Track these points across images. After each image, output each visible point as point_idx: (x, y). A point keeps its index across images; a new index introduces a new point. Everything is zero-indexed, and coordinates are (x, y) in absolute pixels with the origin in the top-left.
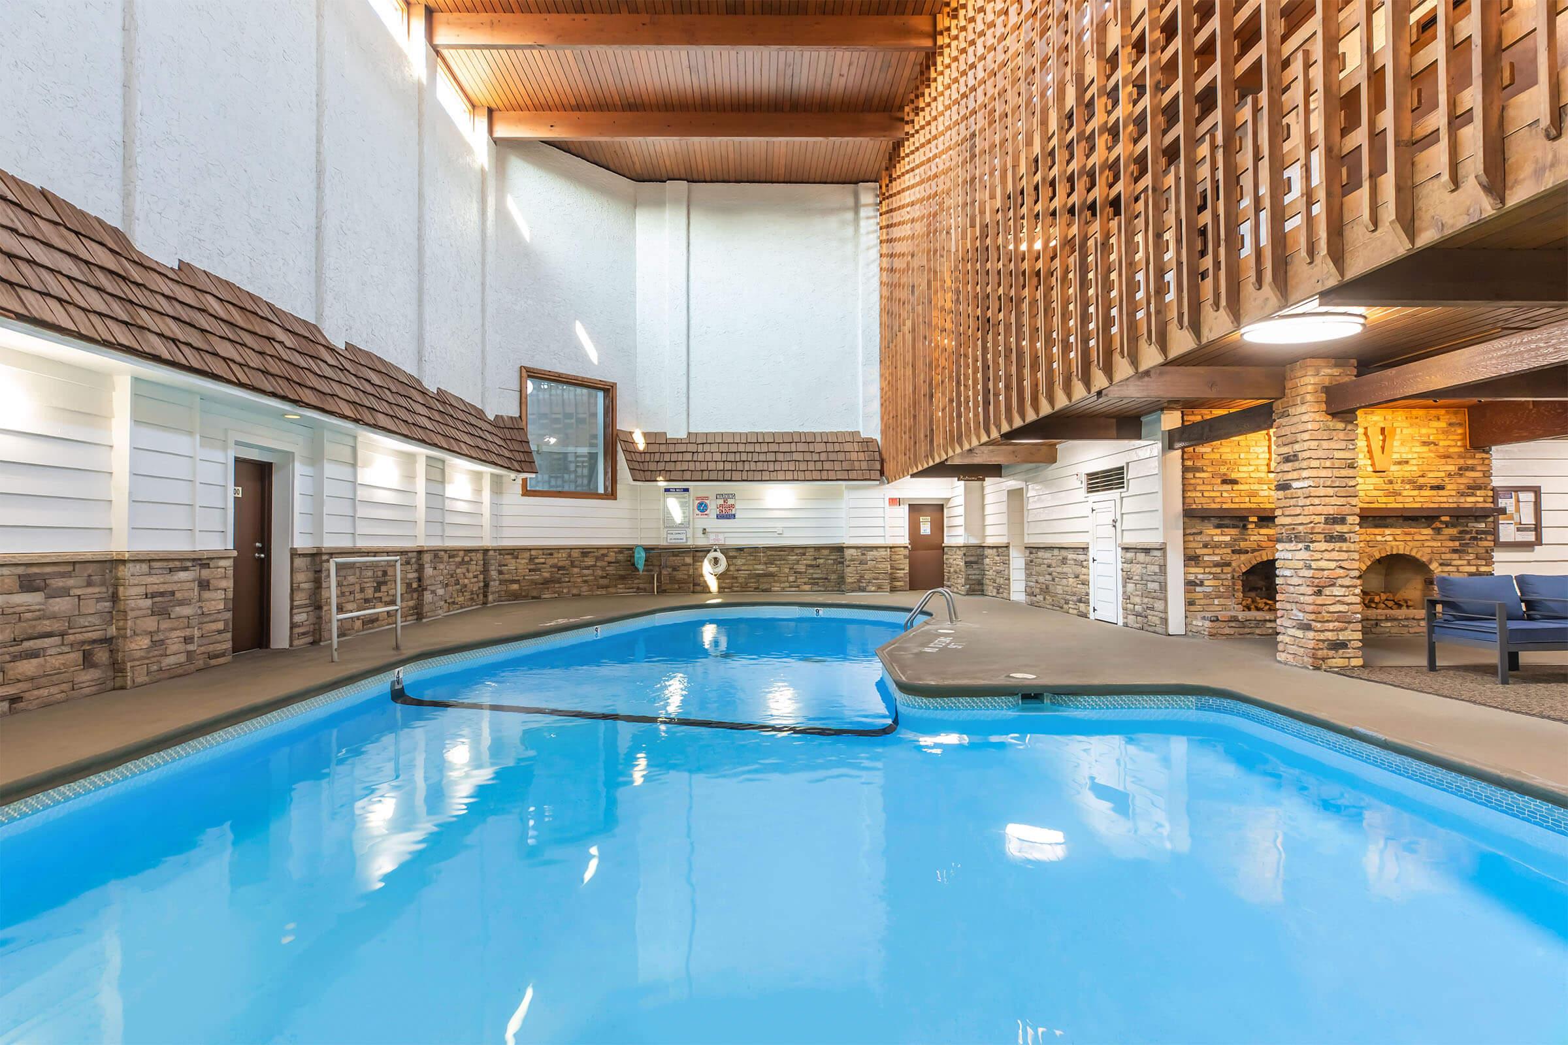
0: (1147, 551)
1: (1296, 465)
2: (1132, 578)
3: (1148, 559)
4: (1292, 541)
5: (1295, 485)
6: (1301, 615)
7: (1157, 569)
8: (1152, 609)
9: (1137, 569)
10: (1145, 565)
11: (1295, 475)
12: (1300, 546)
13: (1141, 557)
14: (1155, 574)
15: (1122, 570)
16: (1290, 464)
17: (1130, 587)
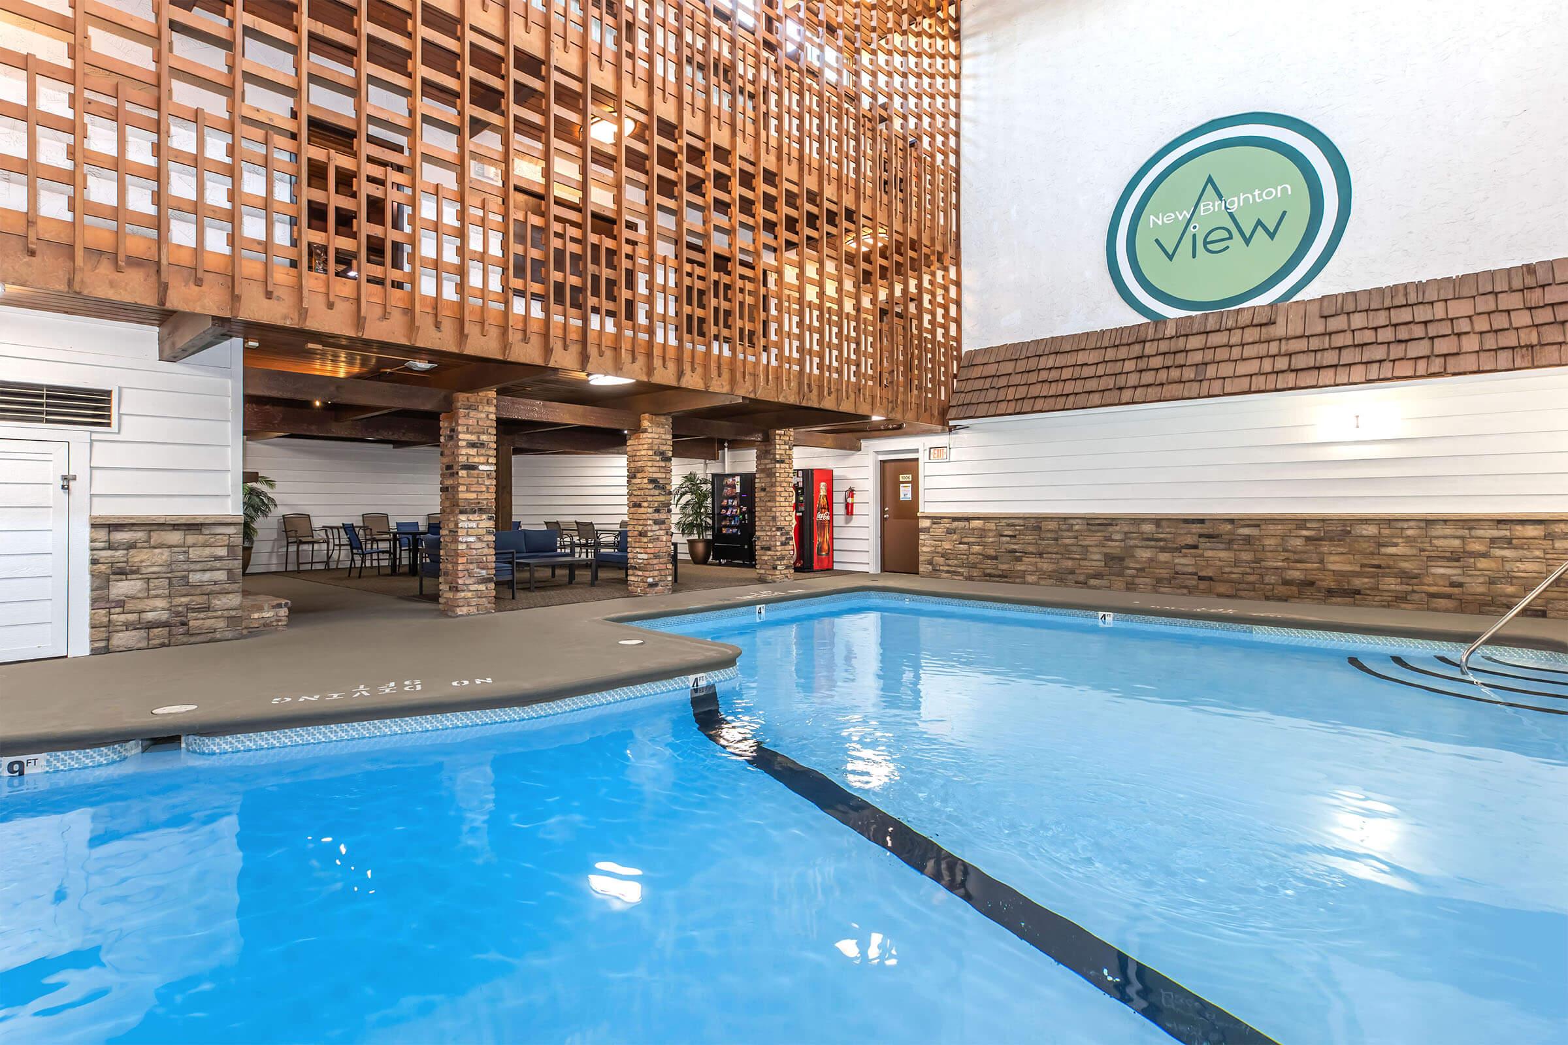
0: (192, 527)
1: (483, 451)
2: (137, 572)
3: (191, 539)
4: (475, 512)
5: (481, 467)
6: (484, 572)
7: (222, 552)
8: (208, 609)
9: (152, 559)
10: (185, 548)
11: (482, 459)
12: (484, 516)
13: (175, 537)
14: (219, 559)
15: (94, 562)
16: (475, 450)
17: (121, 588)
